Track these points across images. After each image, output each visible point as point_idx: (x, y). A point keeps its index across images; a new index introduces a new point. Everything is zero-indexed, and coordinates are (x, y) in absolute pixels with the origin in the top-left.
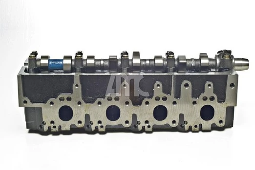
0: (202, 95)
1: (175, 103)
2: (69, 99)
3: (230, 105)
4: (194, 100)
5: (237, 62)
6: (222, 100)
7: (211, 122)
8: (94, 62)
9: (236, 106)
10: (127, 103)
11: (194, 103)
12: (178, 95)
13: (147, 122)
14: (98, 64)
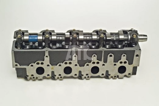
0: (120, 61)
1: (104, 65)
2: (42, 63)
3: (135, 66)
4: (115, 63)
5: (140, 37)
6: (131, 63)
7: (124, 74)
8: (56, 38)
9: (139, 66)
10: (76, 65)
11: (115, 65)
12: (105, 61)
13: (87, 75)
14: (58, 39)
